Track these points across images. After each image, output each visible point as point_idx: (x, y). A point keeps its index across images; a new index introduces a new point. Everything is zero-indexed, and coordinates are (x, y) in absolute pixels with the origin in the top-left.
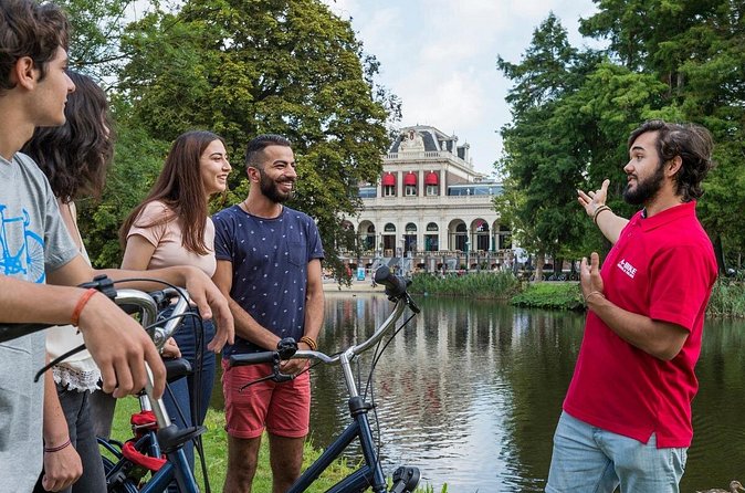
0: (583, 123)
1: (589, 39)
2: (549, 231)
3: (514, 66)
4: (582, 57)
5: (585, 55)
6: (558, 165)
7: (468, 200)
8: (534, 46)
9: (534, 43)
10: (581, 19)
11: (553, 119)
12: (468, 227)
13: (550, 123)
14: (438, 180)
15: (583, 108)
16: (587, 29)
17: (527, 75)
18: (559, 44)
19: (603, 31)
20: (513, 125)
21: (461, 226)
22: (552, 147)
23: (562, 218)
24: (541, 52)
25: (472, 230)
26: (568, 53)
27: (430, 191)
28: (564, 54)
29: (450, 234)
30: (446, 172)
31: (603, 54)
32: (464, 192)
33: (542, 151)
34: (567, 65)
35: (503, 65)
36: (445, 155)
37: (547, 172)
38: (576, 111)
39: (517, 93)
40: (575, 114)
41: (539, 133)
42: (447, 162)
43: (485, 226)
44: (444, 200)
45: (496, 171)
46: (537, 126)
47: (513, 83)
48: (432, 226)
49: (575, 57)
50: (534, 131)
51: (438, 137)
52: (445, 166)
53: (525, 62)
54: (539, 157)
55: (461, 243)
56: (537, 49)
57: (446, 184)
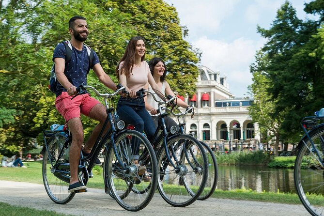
0: (309, 63)
1: (310, 14)
2: (290, 124)
3: (267, 31)
4: (305, 25)
5: (307, 23)
6: (295, 87)
7: (228, 109)
8: (277, 19)
9: (278, 17)
10: (305, 4)
11: (291, 61)
12: (228, 126)
13: (291, 63)
14: (210, 98)
15: (310, 54)
16: (309, 9)
17: (274, 36)
18: (291, 18)
19: (318, 10)
20: (256, 64)
21: (224, 125)
22: (291, 76)
23: (298, 117)
24: (281, 22)
25: (230, 128)
26: (297, 23)
27: (204, 105)
28: (295, 23)
29: (217, 130)
30: (214, 93)
31: (318, 23)
32: (225, 104)
33: (285, 78)
34: (297, 30)
35: (260, 30)
36: (213, 83)
37: (289, 91)
38: (305, 56)
39: (269, 46)
40: (304, 57)
41: (283, 69)
42: (214, 87)
43: (238, 125)
44: (214, 109)
45: (249, 91)
46: (282, 65)
47: (267, 40)
48: (206, 125)
49: (302, 25)
50: (280, 67)
51: (208, 72)
52: (213, 90)
53: (272, 29)
54: (284, 82)
55: (224, 135)
56: (279, 20)
57: (214, 100)
